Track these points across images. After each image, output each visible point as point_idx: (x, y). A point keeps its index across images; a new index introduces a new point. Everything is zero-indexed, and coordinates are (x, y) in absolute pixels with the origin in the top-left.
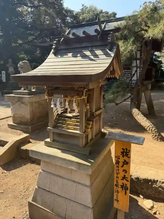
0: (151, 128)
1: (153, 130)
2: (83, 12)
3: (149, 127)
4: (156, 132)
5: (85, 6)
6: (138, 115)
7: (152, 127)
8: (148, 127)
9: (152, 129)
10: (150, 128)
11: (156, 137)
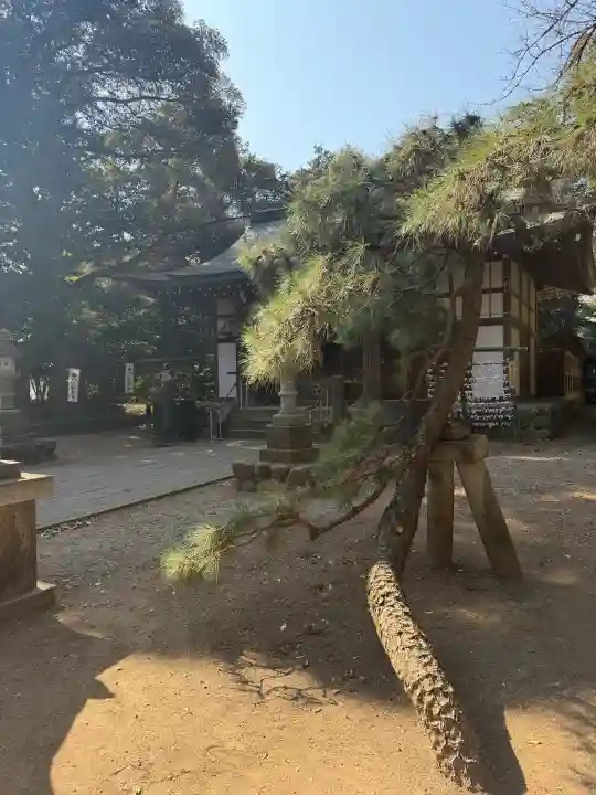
0: (428, 699)
1: (436, 711)
2: (318, 168)
3: (418, 692)
4: (449, 724)
5: (326, 153)
6: (382, 604)
7: (432, 691)
8: (415, 686)
9: (431, 705)
10: (423, 693)
11: (451, 760)
